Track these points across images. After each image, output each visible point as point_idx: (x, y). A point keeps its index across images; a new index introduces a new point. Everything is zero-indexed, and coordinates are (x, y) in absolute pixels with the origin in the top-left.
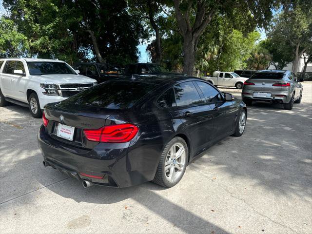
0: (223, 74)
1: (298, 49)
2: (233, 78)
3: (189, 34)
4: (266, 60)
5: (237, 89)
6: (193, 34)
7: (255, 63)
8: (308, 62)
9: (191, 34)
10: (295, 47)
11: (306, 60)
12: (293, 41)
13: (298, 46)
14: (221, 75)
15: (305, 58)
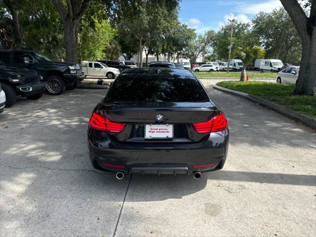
0: (92, 64)
1: (141, 42)
2: (102, 68)
3: (70, 19)
4: (118, 50)
5: (108, 78)
6: (73, 20)
7: (109, 53)
8: (148, 53)
9: (71, 20)
10: (139, 41)
11: (147, 52)
12: (137, 35)
13: (141, 40)
14: (90, 65)
15: (145, 50)
